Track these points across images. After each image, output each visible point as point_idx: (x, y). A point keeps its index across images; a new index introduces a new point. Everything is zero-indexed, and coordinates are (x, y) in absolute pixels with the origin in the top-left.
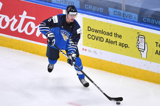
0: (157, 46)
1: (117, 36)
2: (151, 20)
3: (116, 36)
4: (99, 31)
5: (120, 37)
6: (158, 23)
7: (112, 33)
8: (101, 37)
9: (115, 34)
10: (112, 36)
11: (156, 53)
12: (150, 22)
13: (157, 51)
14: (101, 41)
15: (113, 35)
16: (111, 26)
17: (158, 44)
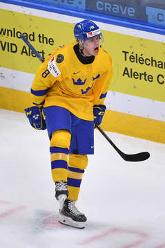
0: (126, 60)
1: (45, 39)
2: (113, 7)
3: (41, 40)
4: (8, 31)
5: (51, 41)
6: (127, 12)
7: (33, 36)
8: (12, 44)
9: (40, 36)
10: (33, 40)
11: (124, 74)
12: (111, 9)
13: (126, 69)
14: (12, 51)
15: (37, 38)
16: (31, 20)
17: (128, 56)
